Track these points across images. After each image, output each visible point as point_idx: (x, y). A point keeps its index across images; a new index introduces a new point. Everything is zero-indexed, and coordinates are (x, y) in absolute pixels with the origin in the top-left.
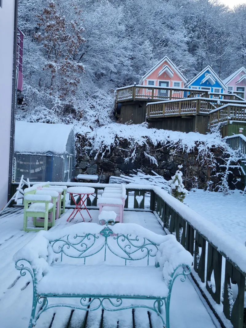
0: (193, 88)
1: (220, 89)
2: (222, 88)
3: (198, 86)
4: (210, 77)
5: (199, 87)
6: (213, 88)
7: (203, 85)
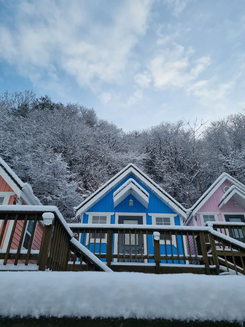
0: (95, 219)
1: (172, 217)
2: (176, 215)
3: (108, 211)
4: (132, 185)
5: (113, 214)
6: (150, 214)
7: (120, 208)
